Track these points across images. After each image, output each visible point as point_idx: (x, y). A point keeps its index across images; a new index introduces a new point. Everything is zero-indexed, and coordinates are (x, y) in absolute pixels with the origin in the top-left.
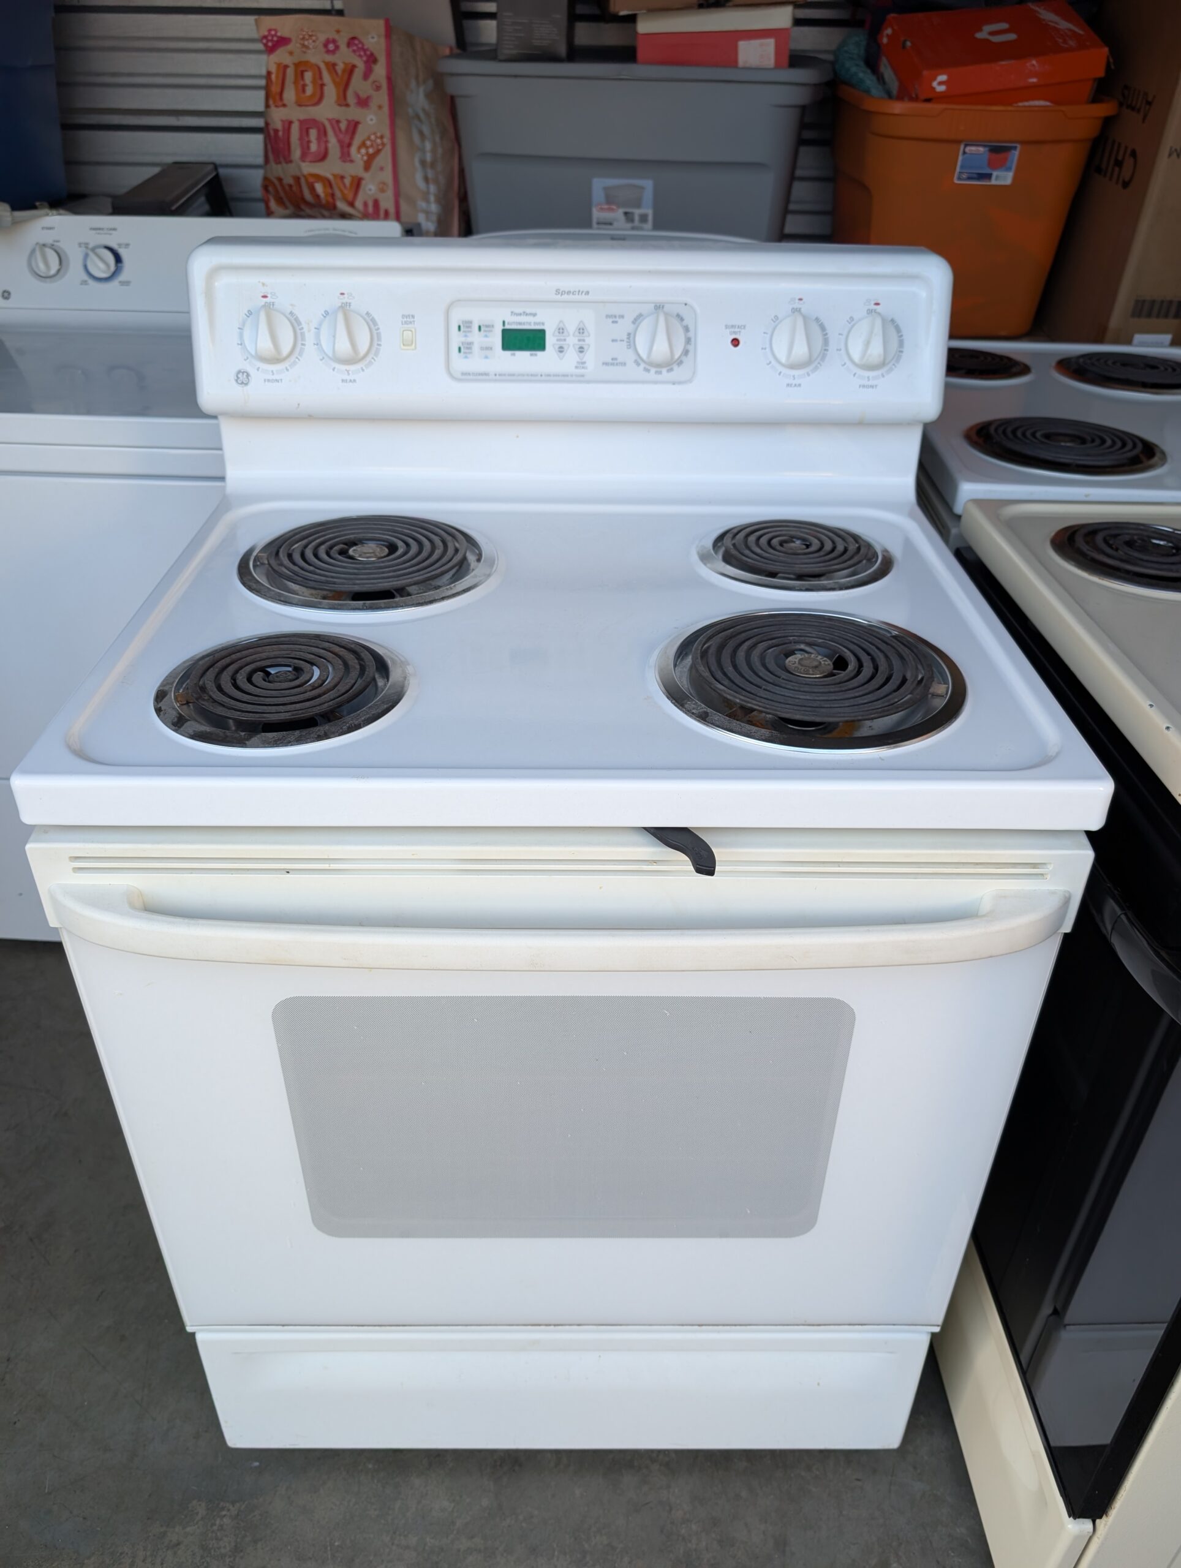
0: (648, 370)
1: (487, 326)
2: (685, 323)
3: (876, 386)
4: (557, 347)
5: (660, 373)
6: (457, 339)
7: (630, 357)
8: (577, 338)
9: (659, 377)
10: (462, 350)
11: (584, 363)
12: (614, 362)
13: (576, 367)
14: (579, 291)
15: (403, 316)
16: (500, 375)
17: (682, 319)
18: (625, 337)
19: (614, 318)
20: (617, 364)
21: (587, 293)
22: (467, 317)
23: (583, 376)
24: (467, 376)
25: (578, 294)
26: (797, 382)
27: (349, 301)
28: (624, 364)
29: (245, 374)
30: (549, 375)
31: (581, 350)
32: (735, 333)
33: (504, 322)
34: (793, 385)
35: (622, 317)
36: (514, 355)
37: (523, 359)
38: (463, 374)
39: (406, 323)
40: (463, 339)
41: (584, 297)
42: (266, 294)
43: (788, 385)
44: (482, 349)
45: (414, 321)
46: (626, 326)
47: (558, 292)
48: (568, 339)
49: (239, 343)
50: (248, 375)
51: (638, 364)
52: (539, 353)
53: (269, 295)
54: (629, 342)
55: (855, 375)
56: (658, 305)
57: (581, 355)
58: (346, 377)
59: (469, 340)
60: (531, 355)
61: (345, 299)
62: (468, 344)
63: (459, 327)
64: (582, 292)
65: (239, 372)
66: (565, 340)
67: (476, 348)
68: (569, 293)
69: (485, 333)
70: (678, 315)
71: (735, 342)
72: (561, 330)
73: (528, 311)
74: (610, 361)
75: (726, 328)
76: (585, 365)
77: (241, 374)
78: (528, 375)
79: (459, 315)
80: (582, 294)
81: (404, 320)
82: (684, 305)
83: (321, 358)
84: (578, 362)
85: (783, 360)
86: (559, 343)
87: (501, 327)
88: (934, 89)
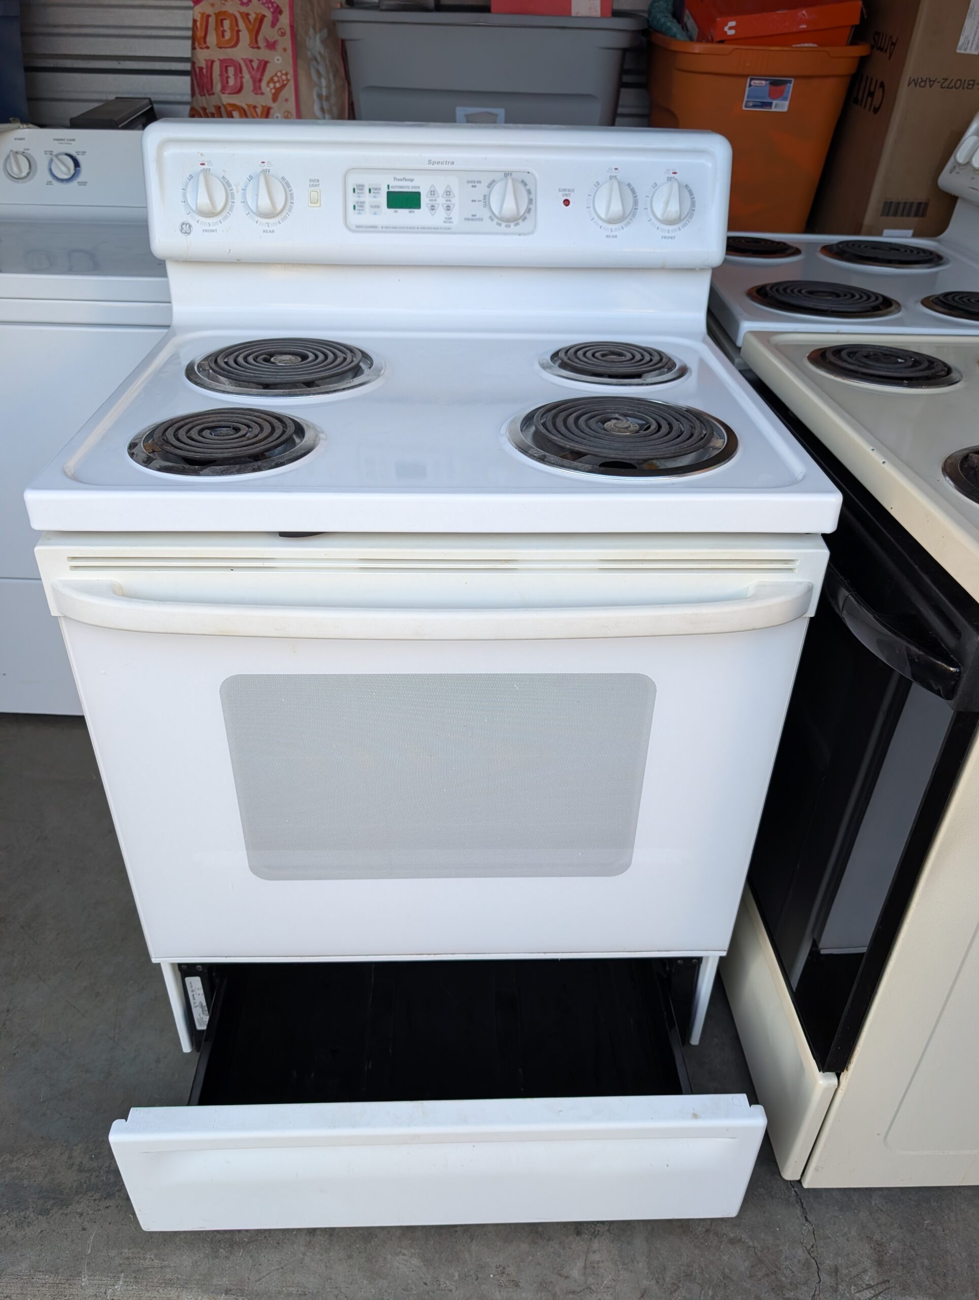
0: (500, 225)
1: (376, 189)
2: (528, 187)
3: (674, 237)
4: (429, 206)
5: (509, 226)
6: (352, 199)
7: (485, 214)
8: (445, 199)
9: (508, 230)
10: (356, 208)
11: (451, 218)
12: (473, 217)
13: (445, 222)
14: (446, 162)
15: (311, 180)
16: (386, 228)
17: (525, 185)
18: (482, 198)
19: (474, 184)
20: (476, 220)
21: (453, 163)
22: (360, 182)
23: (450, 229)
24: (360, 228)
25: (446, 164)
26: (614, 234)
27: (268, 168)
28: (482, 220)
29: (188, 225)
30: (424, 228)
31: (448, 208)
32: (566, 195)
33: (388, 186)
34: (611, 236)
35: (480, 182)
36: (396, 212)
37: (403, 215)
38: (357, 227)
39: (313, 185)
40: (357, 199)
41: (450, 167)
42: (203, 162)
43: (607, 236)
44: (372, 207)
45: (319, 184)
46: (482, 189)
47: (430, 162)
48: (437, 199)
49: (183, 200)
50: (190, 226)
51: (492, 220)
52: (416, 211)
53: (206, 163)
54: (485, 202)
55: (658, 228)
56: (507, 173)
57: (448, 212)
58: (266, 228)
59: (362, 199)
60: (410, 212)
61: (266, 167)
62: (361, 203)
63: (354, 189)
64: (449, 162)
65: (183, 224)
66: (436, 200)
67: (367, 206)
68: (438, 163)
69: (374, 195)
70: (523, 181)
71: (567, 202)
72: (433, 193)
73: (407, 177)
74: (471, 217)
75: (559, 191)
76: (452, 220)
77: (185, 225)
78: (407, 228)
79: (353, 180)
80: (448, 164)
81: (311, 184)
82: (527, 173)
83: (247, 213)
84: (446, 218)
85: (603, 216)
86: (431, 202)
87: (387, 190)
88: (726, 32)
